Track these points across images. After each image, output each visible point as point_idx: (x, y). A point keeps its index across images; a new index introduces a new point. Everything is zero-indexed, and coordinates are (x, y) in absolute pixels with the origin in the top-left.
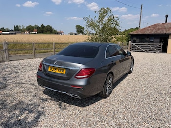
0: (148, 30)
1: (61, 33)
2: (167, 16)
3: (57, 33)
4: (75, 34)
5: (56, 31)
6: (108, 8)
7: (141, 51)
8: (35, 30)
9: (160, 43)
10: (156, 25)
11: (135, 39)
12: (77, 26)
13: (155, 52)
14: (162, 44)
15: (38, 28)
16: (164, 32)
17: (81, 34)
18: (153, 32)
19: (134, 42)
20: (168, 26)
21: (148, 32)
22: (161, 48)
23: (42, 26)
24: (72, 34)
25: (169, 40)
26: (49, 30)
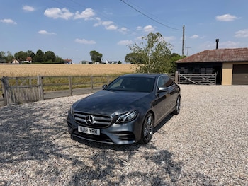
0: (197, 58)
1: (68, 62)
2: (217, 41)
3: (62, 62)
4: (90, 63)
5: (61, 59)
6: (158, 34)
7: (191, 83)
8: (29, 58)
9: (213, 72)
10: (205, 52)
11: (183, 69)
12: (91, 52)
13: (208, 84)
14: (216, 74)
15: (32, 55)
16: (217, 60)
17: (98, 63)
18: (204, 60)
19: (182, 72)
20: (221, 53)
21: (197, 60)
22: (215, 79)
23: (39, 52)
24: (84, 63)
25: (223, 70)
26: (50, 58)
